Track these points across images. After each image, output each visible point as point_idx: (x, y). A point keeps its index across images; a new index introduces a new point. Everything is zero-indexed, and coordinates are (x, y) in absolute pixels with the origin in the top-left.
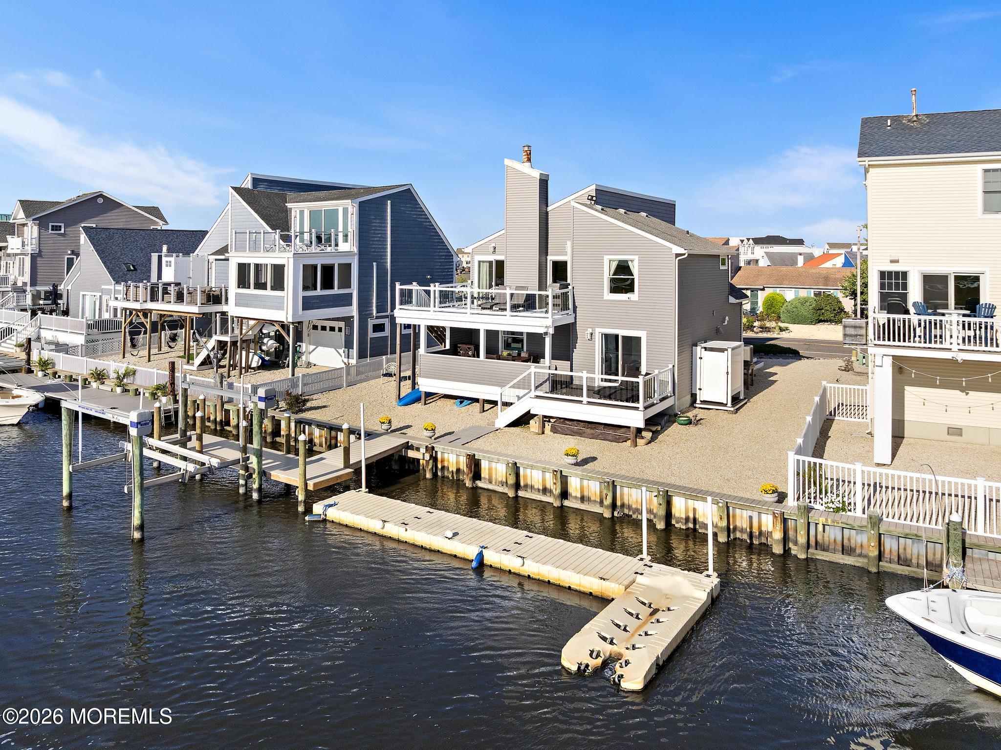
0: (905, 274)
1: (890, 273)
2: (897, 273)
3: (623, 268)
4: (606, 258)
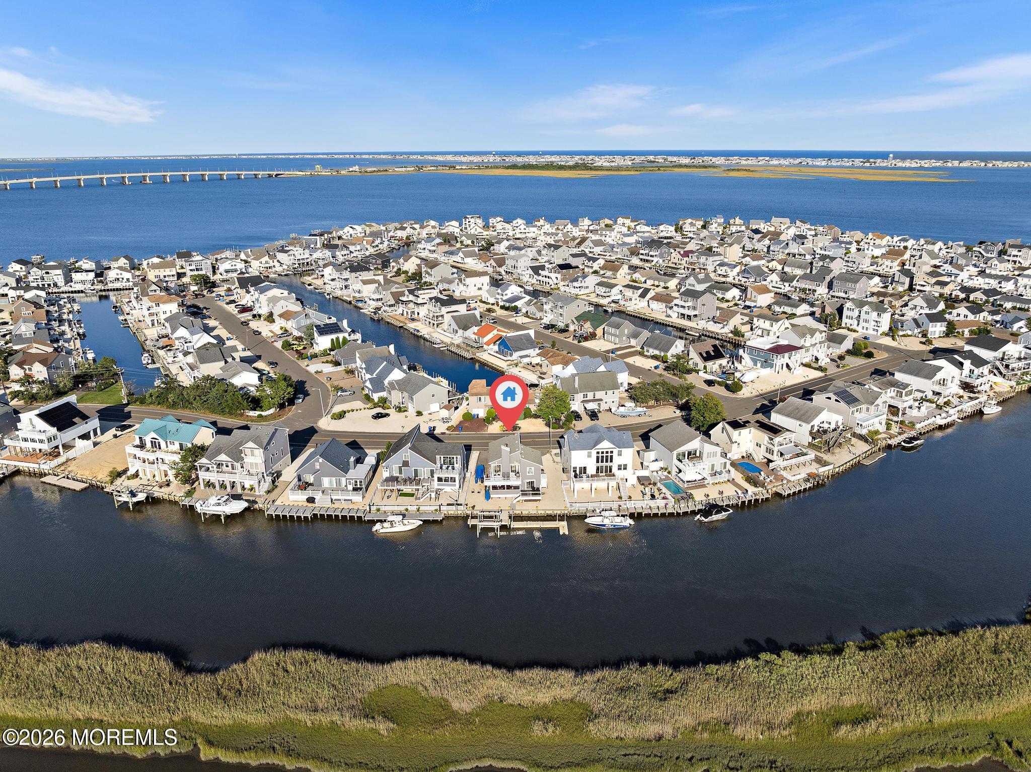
0: (576, 467)
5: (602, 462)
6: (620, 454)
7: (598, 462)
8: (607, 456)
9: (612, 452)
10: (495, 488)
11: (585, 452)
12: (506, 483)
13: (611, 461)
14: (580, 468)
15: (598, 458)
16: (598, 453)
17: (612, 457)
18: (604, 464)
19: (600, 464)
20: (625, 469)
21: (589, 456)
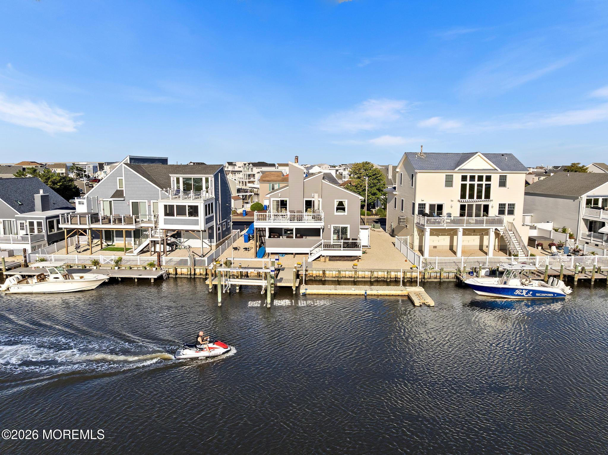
0: (425, 204)
1: (421, 204)
2: (423, 204)
3: (341, 204)
4: (336, 200)
5: (471, 196)
6: (503, 183)
7: (463, 196)
8: (480, 186)
9: (489, 178)
10: (275, 233)
11: (441, 177)
12: (294, 225)
13: (488, 196)
14: (432, 207)
15: (463, 187)
16: (464, 178)
17: (488, 187)
18: (475, 202)
19: (467, 201)
20: (511, 212)
21: (449, 182)
